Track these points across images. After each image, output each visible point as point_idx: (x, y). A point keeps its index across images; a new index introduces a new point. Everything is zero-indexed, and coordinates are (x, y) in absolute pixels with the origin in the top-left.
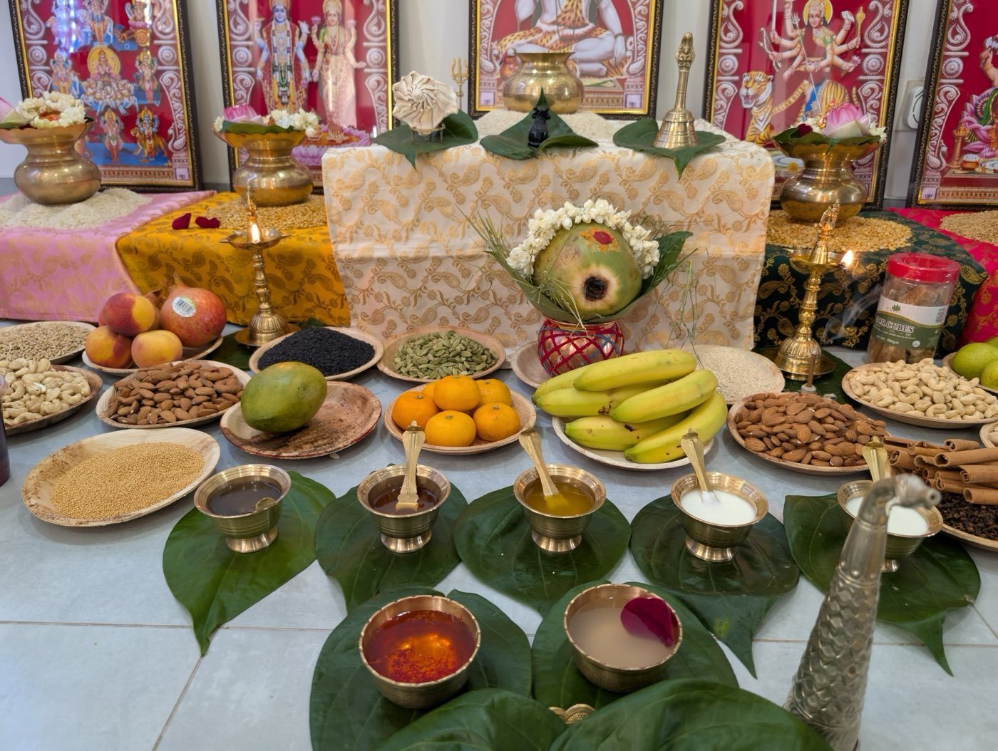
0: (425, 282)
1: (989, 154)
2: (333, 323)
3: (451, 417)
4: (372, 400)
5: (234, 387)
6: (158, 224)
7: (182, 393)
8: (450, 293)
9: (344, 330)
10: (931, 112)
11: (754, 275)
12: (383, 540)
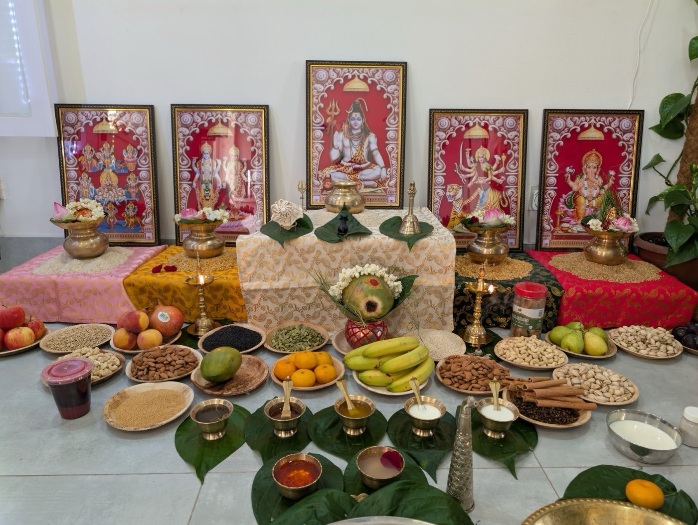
0: (287, 300)
1: (574, 223)
2: (237, 320)
3: (303, 373)
4: (264, 364)
5: (194, 359)
6: (144, 270)
7: (170, 364)
8: (300, 305)
9: (245, 326)
10: (543, 203)
11: (451, 294)
12: (275, 432)
